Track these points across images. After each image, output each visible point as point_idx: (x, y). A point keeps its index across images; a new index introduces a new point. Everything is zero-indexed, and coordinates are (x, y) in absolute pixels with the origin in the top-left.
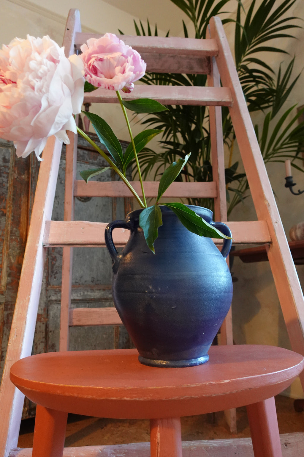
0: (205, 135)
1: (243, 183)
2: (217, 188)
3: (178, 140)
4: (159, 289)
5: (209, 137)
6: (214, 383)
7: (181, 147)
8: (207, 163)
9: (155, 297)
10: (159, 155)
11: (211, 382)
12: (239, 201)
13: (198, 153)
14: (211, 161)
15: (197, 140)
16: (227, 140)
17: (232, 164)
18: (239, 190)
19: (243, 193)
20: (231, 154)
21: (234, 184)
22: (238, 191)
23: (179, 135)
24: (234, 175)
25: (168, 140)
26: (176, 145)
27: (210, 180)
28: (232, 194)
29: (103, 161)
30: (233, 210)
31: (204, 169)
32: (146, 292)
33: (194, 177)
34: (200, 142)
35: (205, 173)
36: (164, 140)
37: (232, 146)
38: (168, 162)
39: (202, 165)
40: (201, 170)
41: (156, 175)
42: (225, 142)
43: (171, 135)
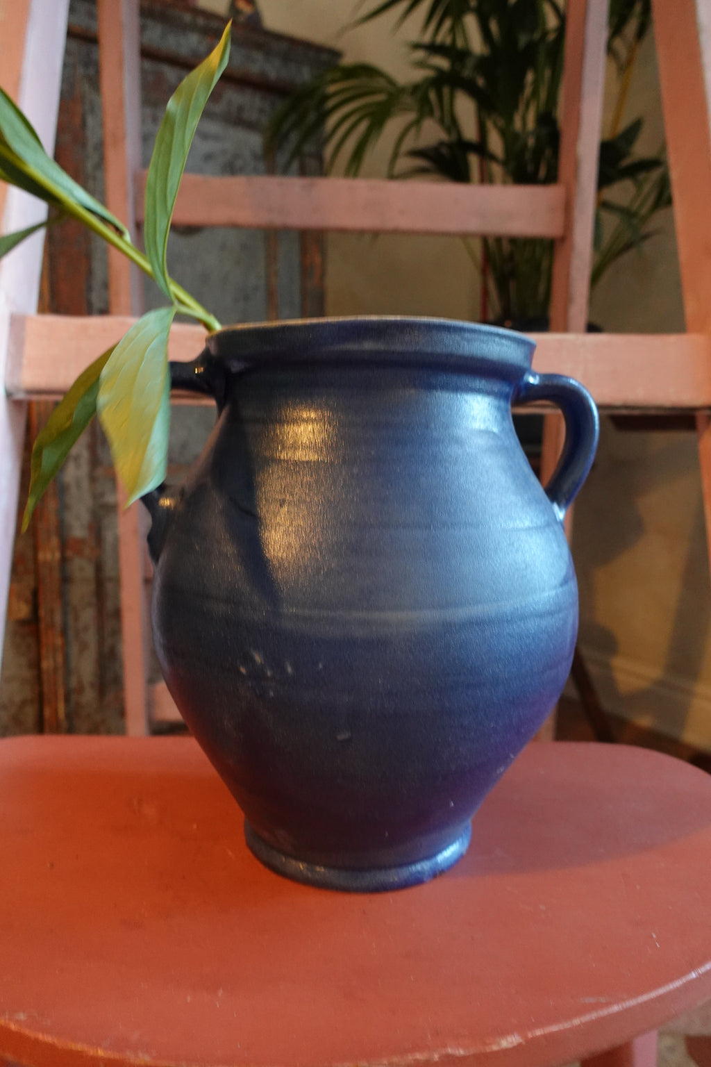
0: (552, 21)
1: (647, 188)
2: (568, 208)
3: (466, 39)
4: (289, 669)
5: (561, 30)
6: (461, 1052)
7: (470, 63)
8: (547, 120)
9: (272, 694)
10: (402, 90)
11: (450, 1051)
12: (628, 247)
13: (521, 87)
14: (560, 113)
15: (523, 40)
16: (618, 44)
17: (624, 124)
18: (634, 208)
19: (645, 219)
20: (624, 92)
21: (621, 192)
22: (627, 214)
23: (471, 22)
24: (626, 162)
25: (439, 39)
26: (458, 55)
27: (551, 178)
28: (612, 221)
29: (241, 109)
30: (608, 273)
31: (538, 140)
32: (243, 670)
33: (505, 163)
34: (532, 47)
35: (538, 152)
36: (427, 38)
37: (630, 62)
38: (431, 113)
39: (531, 125)
40: (525, 145)
41: (395, 155)
42: (610, 50)
43: (447, 24)
